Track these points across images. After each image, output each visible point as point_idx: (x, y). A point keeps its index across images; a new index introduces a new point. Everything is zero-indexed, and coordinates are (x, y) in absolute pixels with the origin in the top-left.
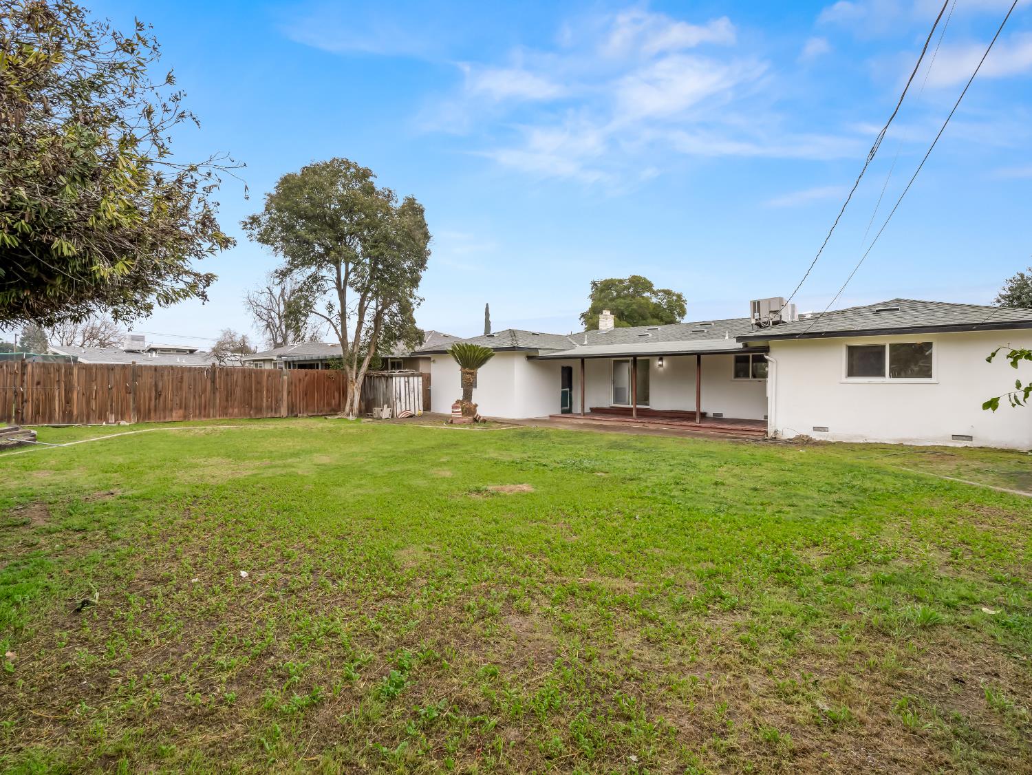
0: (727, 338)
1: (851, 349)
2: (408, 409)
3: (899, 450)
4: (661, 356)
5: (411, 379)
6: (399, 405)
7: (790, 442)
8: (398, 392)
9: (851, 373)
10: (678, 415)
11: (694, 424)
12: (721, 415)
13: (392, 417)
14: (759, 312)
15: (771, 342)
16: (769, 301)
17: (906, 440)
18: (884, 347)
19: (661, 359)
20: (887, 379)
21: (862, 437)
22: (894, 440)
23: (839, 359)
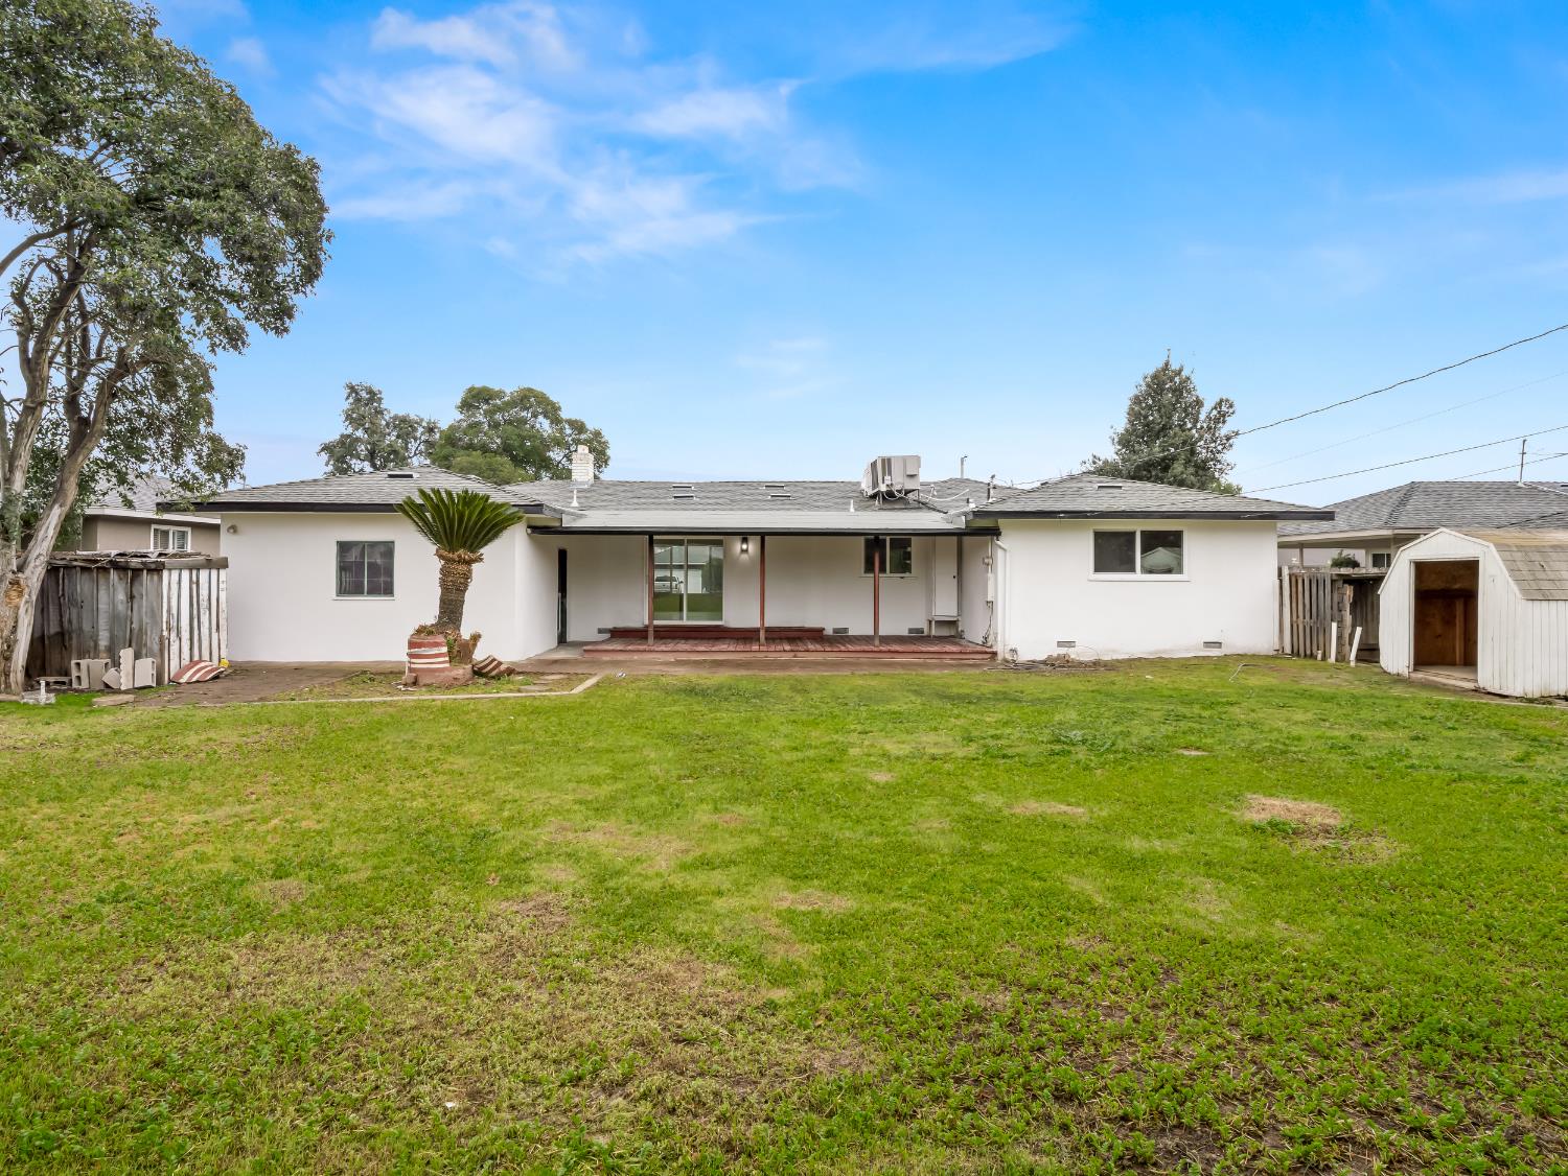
0: (852, 510)
1: (1098, 535)
2: (206, 656)
3: (1160, 664)
4: (744, 535)
5: (204, 574)
6: (175, 648)
7: (1031, 667)
8: (174, 611)
9: (1099, 568)
10: (783, 634)
11: (872, 648)
12: (846, 630)
13: (159, 681)
14: (890, 474)
15: (1002, 522)
16: (904, 459)
17: (1165, 651)
18: (1132, 534)
19: (745, 540)
20: (1138, 575)
21: (1114, 651)
22: (1151, 654)
23: (1082, 548)
